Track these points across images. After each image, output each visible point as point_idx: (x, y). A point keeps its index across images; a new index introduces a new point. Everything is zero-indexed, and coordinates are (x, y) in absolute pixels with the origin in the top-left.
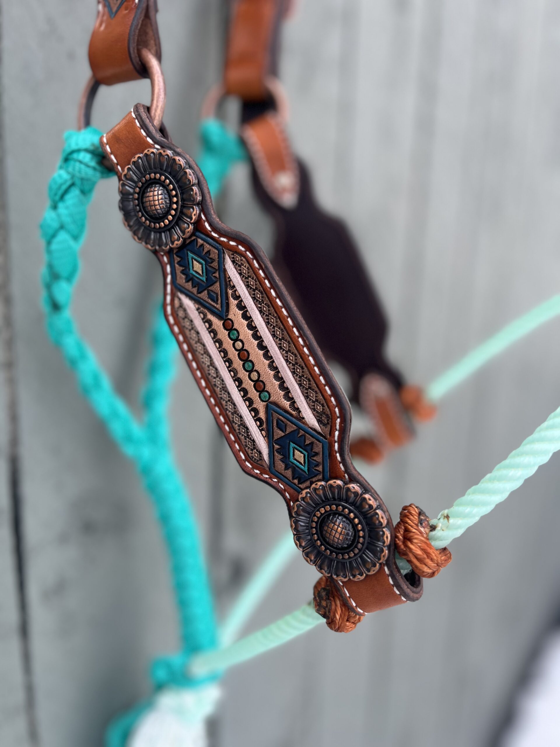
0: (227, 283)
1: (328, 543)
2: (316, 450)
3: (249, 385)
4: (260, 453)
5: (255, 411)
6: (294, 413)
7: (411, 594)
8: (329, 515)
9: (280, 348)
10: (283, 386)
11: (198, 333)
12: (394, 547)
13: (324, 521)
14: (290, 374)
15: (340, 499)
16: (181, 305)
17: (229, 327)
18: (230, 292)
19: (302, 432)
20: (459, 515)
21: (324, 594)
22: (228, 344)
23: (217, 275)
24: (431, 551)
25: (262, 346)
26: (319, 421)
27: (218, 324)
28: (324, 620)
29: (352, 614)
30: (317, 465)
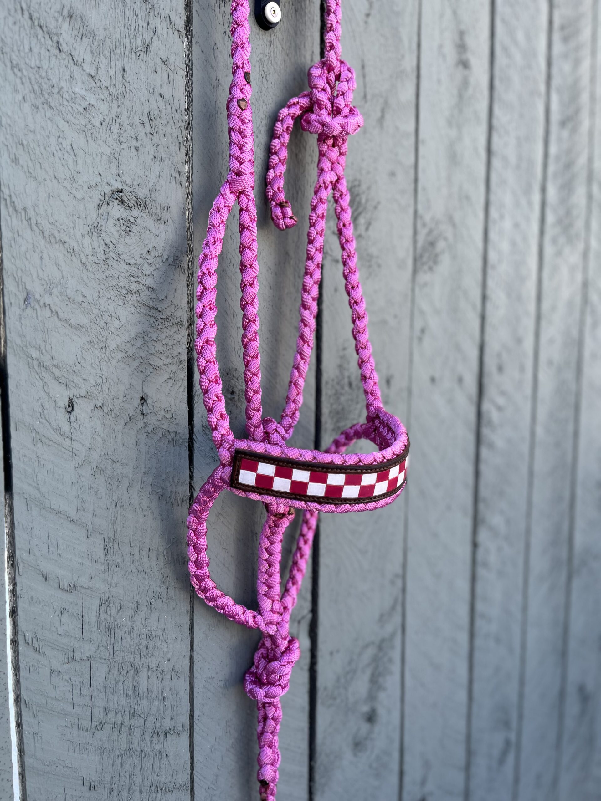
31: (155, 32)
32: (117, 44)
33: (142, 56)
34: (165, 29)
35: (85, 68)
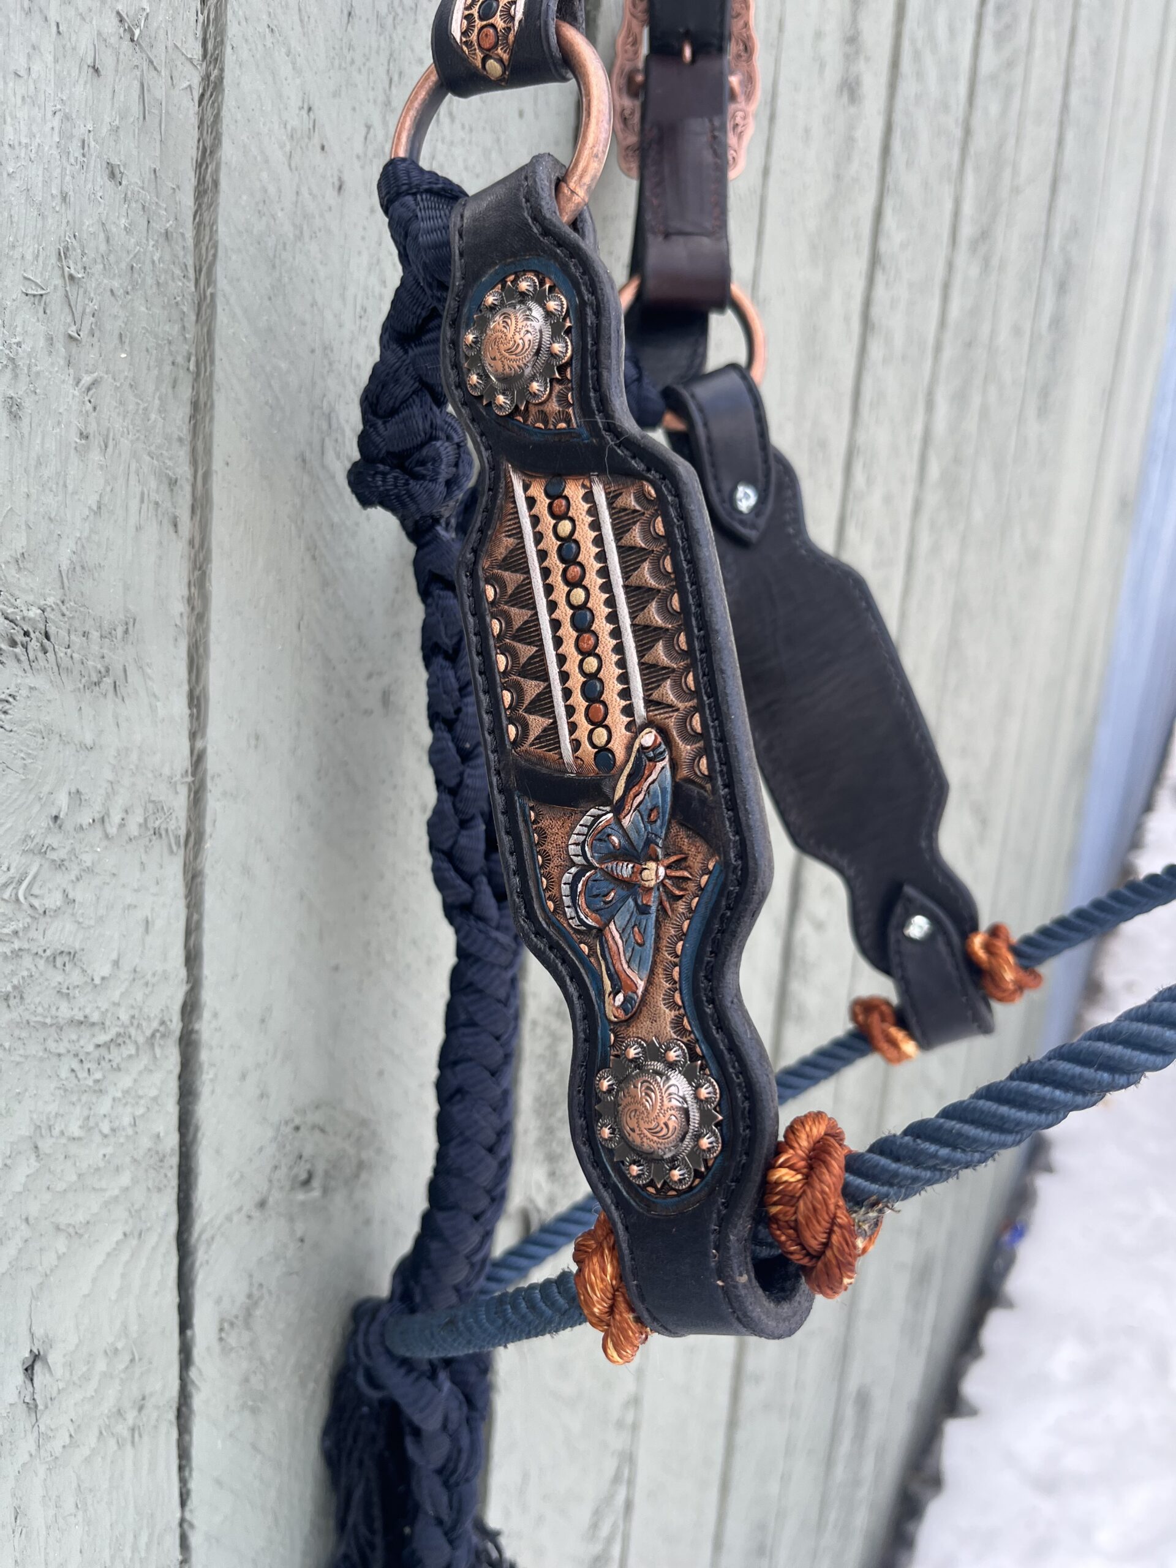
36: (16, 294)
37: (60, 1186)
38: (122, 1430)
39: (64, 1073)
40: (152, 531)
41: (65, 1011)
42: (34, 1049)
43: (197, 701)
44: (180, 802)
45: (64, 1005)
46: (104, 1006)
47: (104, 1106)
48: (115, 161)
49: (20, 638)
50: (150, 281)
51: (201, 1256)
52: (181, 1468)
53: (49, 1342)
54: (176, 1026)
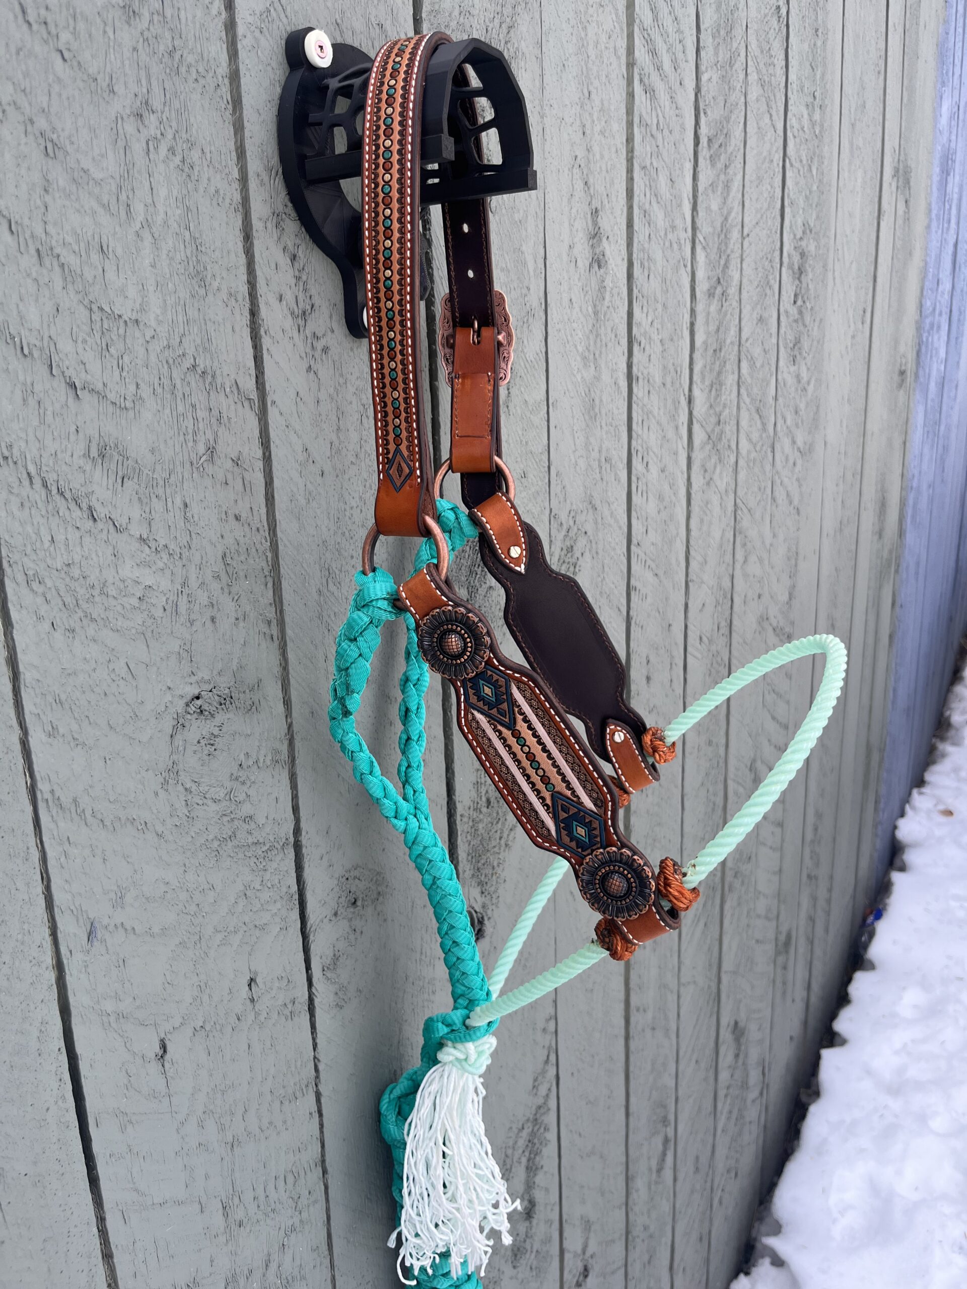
0: (513, 703)
1: (609, 894)
2: (594, 826)
3: (536, 779)
4: (549, 830)
5: (543, 799)
6: (575, 799)
7: (673, 925)
8: (608, 874)
9: (560, 752)
10: (564, 779)
11: (490, 740)
12: (658, 892)
13: (604, 879)
14: (570, 771)
15: (616, 861)
16: (474, 718)
17: (517, 735)
18: (516, 709)
19: (582, 814)
20: (702, 864)
21: (606, 933)
22: (516, 748)
23: (505, 697)
24: (684, 892)
25: (545, 750)
26: (595, 805)
27: (507, 733)
28: (608, 952)
29: (629, 945)
30: (596, 837)
31: (219, 420)
32: (171, 467)
33: (206, 469)
34: (233, 407)
35: (132, 533)
36: (210, 578)
37: (255, 909)
38: (287, 1012)
39: (252, 864)
40: (264, 646)
41: (250, 841)
42: (241, 855)
43: (287, 703)
44: (284, 748)
45: (250, 837)
46: (264, 835)
47: (267, 876)
48: (237, 513)
49: (223, 702)
50: (254, 550)
51: (311, 938)
52: (312, 1033)
53: (256, 973)
54: (292, 840)
